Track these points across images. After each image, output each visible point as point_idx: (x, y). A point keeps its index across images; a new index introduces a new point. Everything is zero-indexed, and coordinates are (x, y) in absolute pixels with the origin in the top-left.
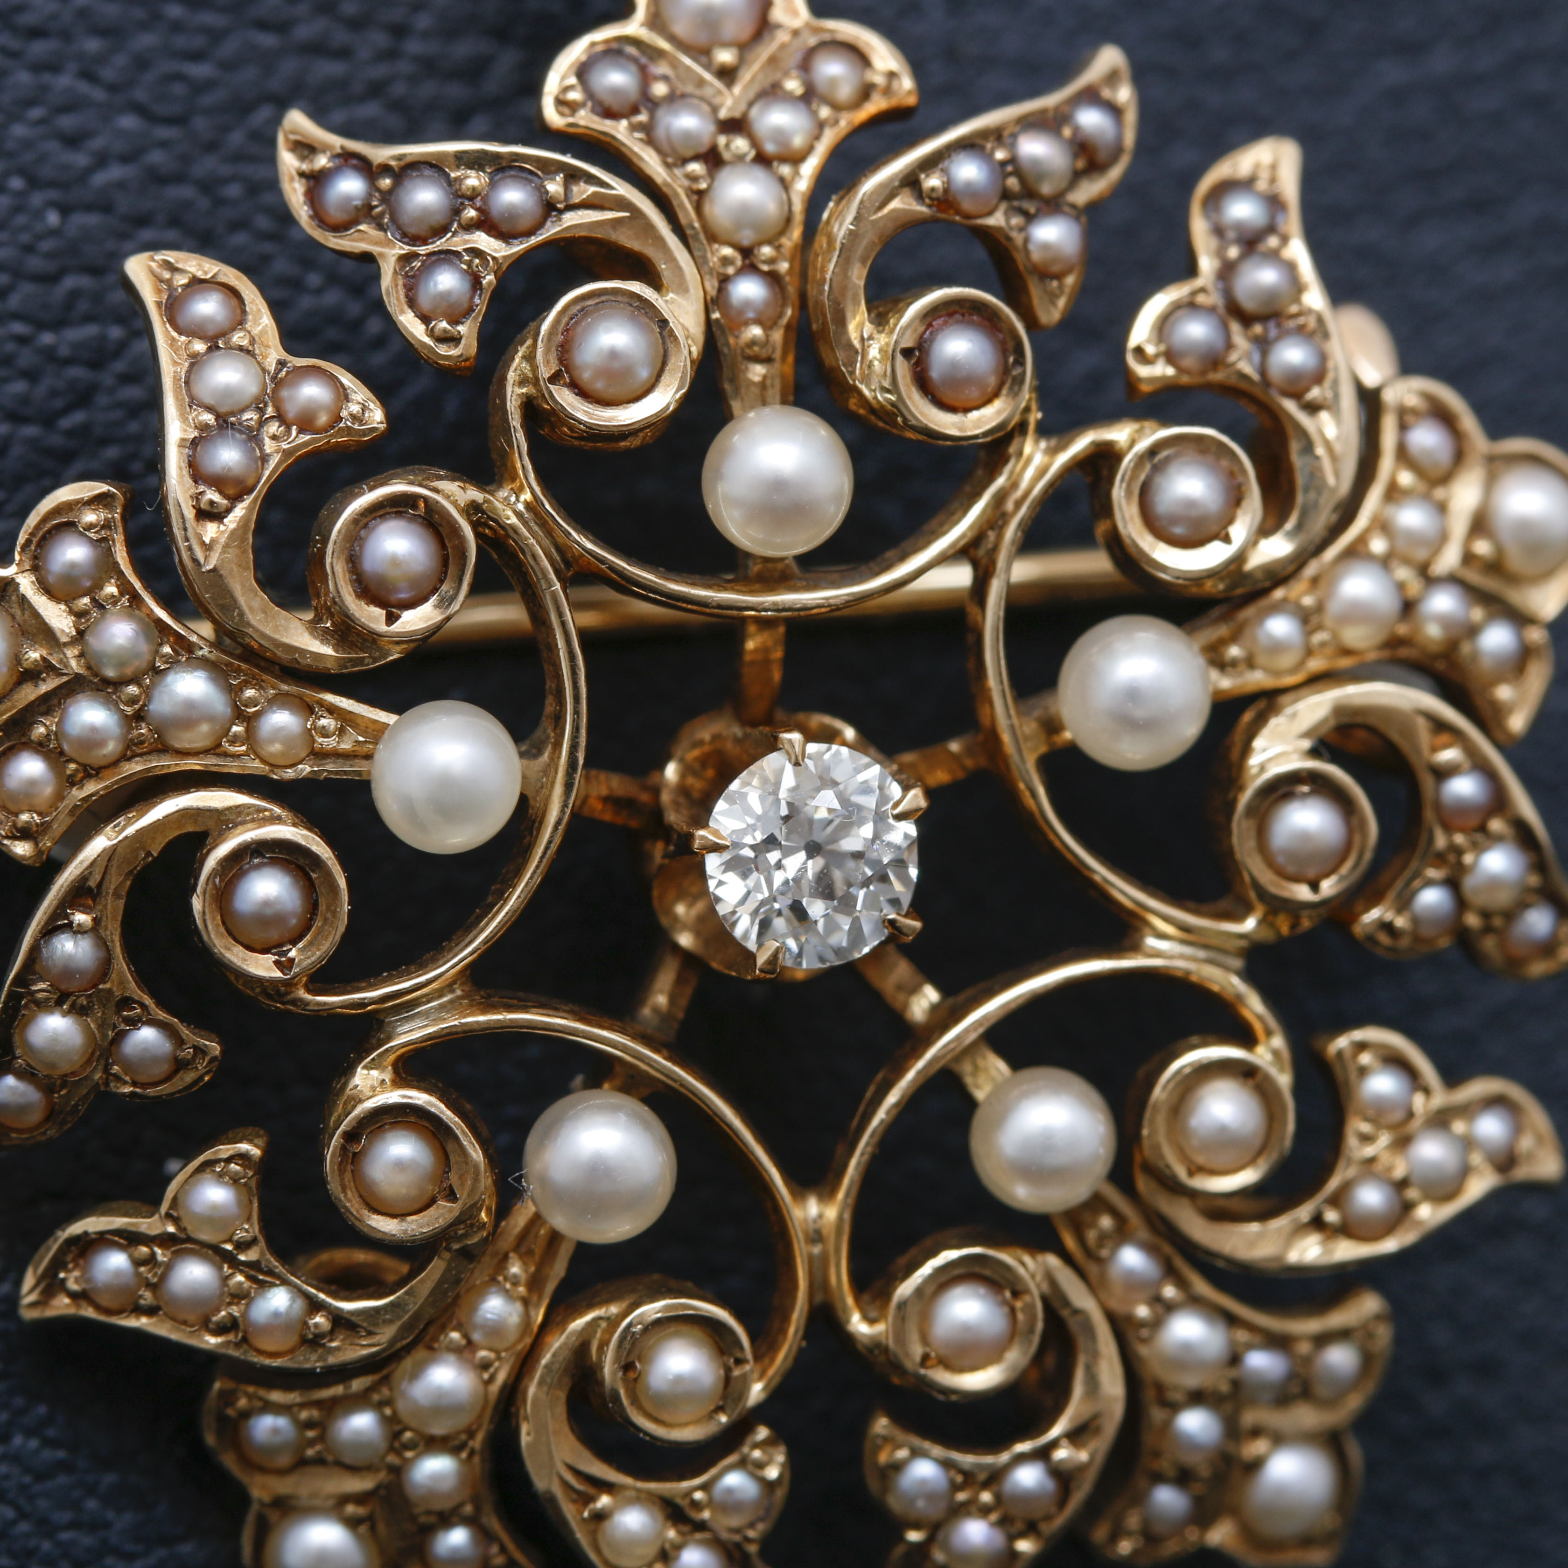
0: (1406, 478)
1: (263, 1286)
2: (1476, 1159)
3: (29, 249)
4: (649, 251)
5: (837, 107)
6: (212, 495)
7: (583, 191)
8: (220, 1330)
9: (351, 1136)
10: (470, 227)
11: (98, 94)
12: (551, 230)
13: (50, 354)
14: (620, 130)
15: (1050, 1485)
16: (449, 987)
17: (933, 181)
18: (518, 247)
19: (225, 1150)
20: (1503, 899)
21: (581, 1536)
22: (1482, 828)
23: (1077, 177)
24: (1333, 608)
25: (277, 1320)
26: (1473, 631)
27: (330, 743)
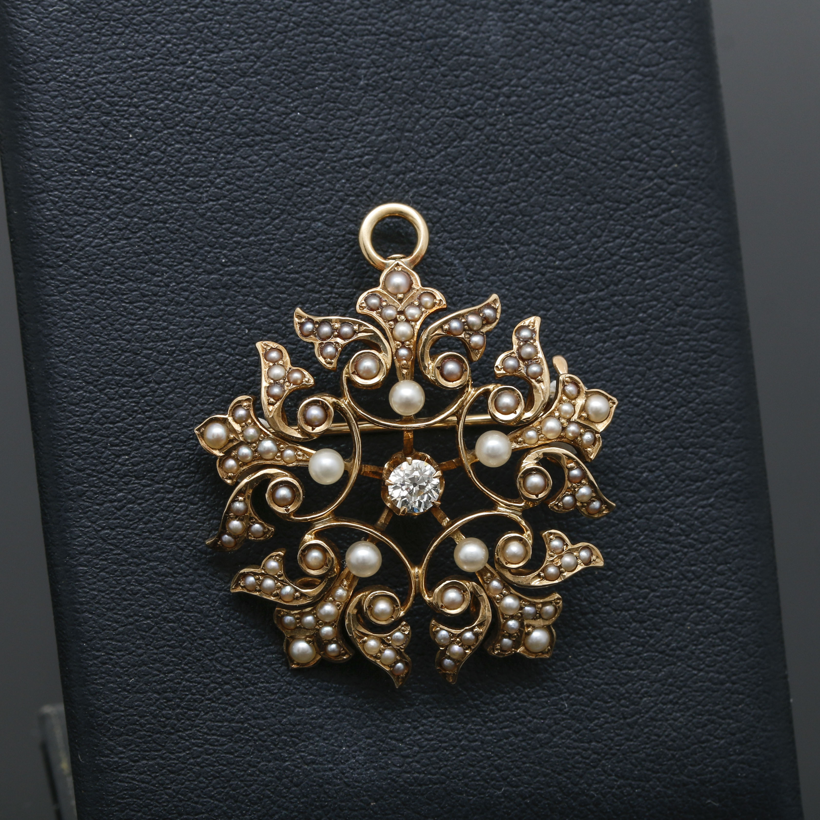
0: (564, 398)
1: (285, 586)
2: (579, 561)
3: (241, 338)
4: (379, 343)
5: (426, 308)
6: (272, 400)
7: (363, 328)
8: (274, 596)
9: (303, 551)
10: (336, 337)
11: (259, 302)
12: (355, 338)
13: (245, 363)
14: (374, 314)
15: (473, 637)
16: (329, 516)
17: (446, 327)
18: (347, 341)
19: (274, 554)
20: (585, 499)
21: (360, 647)
22: (580, 482)
23: (483, 325)
24: (544, 429)
25: (288, 594)
26: (581, 435)
27: (301, 458)
